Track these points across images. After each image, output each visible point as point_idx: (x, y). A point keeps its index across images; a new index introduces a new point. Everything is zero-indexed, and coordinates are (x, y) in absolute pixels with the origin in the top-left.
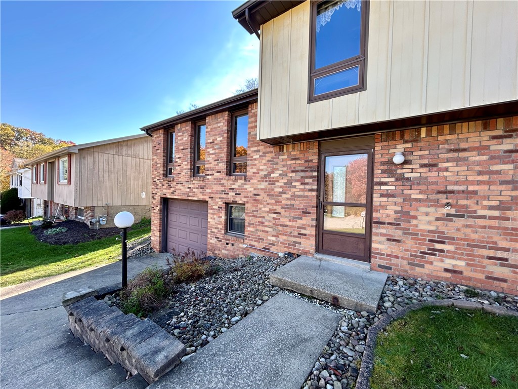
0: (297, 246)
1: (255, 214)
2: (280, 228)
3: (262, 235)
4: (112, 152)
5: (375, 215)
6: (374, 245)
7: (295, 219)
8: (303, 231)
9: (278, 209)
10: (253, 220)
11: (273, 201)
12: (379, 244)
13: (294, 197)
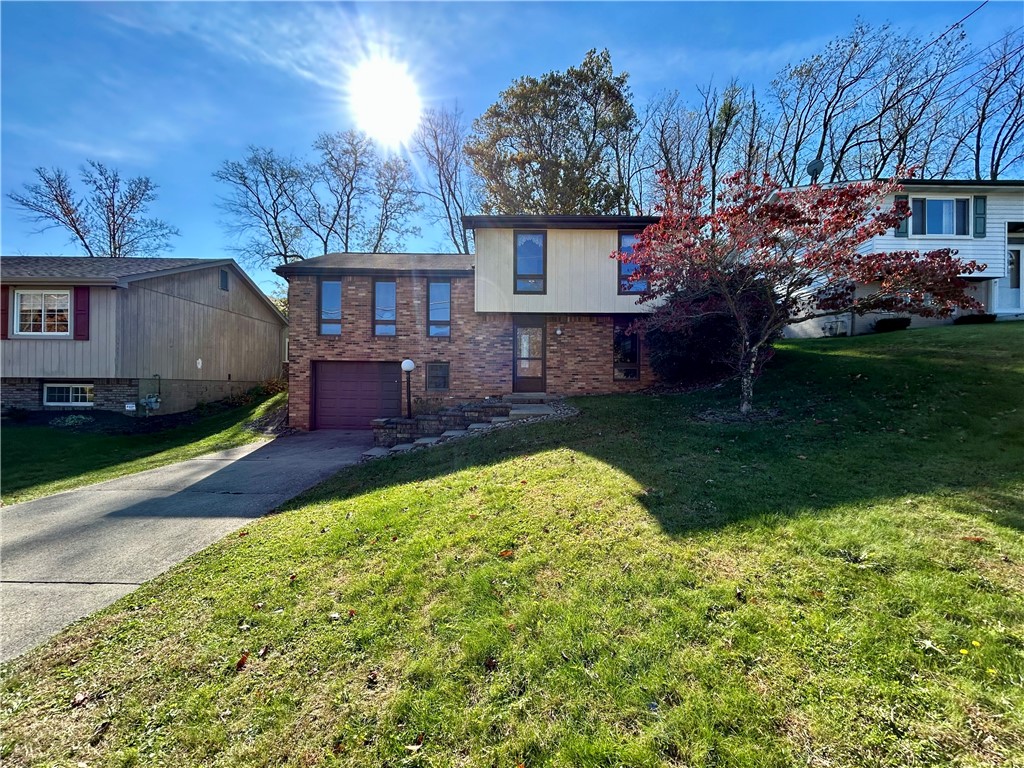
0: (499, 390)
1: (461, 369)
2: (485, 378)
3: (468, 386)
4: (161, 289)
5: (548, 363)
6: (548, 381)
7: (497, 370)
8: (504, 379)
9: (483, 364)
10: (458, 375)
11: (478, 359)
12: (550, 381)
13: (496, 354)
